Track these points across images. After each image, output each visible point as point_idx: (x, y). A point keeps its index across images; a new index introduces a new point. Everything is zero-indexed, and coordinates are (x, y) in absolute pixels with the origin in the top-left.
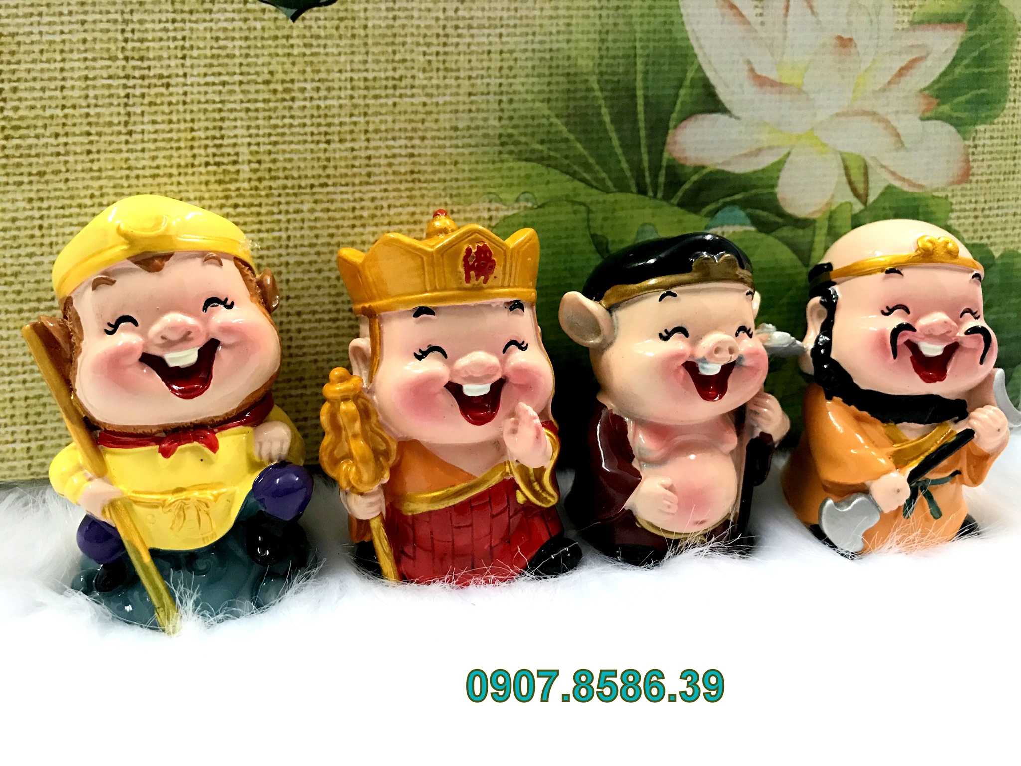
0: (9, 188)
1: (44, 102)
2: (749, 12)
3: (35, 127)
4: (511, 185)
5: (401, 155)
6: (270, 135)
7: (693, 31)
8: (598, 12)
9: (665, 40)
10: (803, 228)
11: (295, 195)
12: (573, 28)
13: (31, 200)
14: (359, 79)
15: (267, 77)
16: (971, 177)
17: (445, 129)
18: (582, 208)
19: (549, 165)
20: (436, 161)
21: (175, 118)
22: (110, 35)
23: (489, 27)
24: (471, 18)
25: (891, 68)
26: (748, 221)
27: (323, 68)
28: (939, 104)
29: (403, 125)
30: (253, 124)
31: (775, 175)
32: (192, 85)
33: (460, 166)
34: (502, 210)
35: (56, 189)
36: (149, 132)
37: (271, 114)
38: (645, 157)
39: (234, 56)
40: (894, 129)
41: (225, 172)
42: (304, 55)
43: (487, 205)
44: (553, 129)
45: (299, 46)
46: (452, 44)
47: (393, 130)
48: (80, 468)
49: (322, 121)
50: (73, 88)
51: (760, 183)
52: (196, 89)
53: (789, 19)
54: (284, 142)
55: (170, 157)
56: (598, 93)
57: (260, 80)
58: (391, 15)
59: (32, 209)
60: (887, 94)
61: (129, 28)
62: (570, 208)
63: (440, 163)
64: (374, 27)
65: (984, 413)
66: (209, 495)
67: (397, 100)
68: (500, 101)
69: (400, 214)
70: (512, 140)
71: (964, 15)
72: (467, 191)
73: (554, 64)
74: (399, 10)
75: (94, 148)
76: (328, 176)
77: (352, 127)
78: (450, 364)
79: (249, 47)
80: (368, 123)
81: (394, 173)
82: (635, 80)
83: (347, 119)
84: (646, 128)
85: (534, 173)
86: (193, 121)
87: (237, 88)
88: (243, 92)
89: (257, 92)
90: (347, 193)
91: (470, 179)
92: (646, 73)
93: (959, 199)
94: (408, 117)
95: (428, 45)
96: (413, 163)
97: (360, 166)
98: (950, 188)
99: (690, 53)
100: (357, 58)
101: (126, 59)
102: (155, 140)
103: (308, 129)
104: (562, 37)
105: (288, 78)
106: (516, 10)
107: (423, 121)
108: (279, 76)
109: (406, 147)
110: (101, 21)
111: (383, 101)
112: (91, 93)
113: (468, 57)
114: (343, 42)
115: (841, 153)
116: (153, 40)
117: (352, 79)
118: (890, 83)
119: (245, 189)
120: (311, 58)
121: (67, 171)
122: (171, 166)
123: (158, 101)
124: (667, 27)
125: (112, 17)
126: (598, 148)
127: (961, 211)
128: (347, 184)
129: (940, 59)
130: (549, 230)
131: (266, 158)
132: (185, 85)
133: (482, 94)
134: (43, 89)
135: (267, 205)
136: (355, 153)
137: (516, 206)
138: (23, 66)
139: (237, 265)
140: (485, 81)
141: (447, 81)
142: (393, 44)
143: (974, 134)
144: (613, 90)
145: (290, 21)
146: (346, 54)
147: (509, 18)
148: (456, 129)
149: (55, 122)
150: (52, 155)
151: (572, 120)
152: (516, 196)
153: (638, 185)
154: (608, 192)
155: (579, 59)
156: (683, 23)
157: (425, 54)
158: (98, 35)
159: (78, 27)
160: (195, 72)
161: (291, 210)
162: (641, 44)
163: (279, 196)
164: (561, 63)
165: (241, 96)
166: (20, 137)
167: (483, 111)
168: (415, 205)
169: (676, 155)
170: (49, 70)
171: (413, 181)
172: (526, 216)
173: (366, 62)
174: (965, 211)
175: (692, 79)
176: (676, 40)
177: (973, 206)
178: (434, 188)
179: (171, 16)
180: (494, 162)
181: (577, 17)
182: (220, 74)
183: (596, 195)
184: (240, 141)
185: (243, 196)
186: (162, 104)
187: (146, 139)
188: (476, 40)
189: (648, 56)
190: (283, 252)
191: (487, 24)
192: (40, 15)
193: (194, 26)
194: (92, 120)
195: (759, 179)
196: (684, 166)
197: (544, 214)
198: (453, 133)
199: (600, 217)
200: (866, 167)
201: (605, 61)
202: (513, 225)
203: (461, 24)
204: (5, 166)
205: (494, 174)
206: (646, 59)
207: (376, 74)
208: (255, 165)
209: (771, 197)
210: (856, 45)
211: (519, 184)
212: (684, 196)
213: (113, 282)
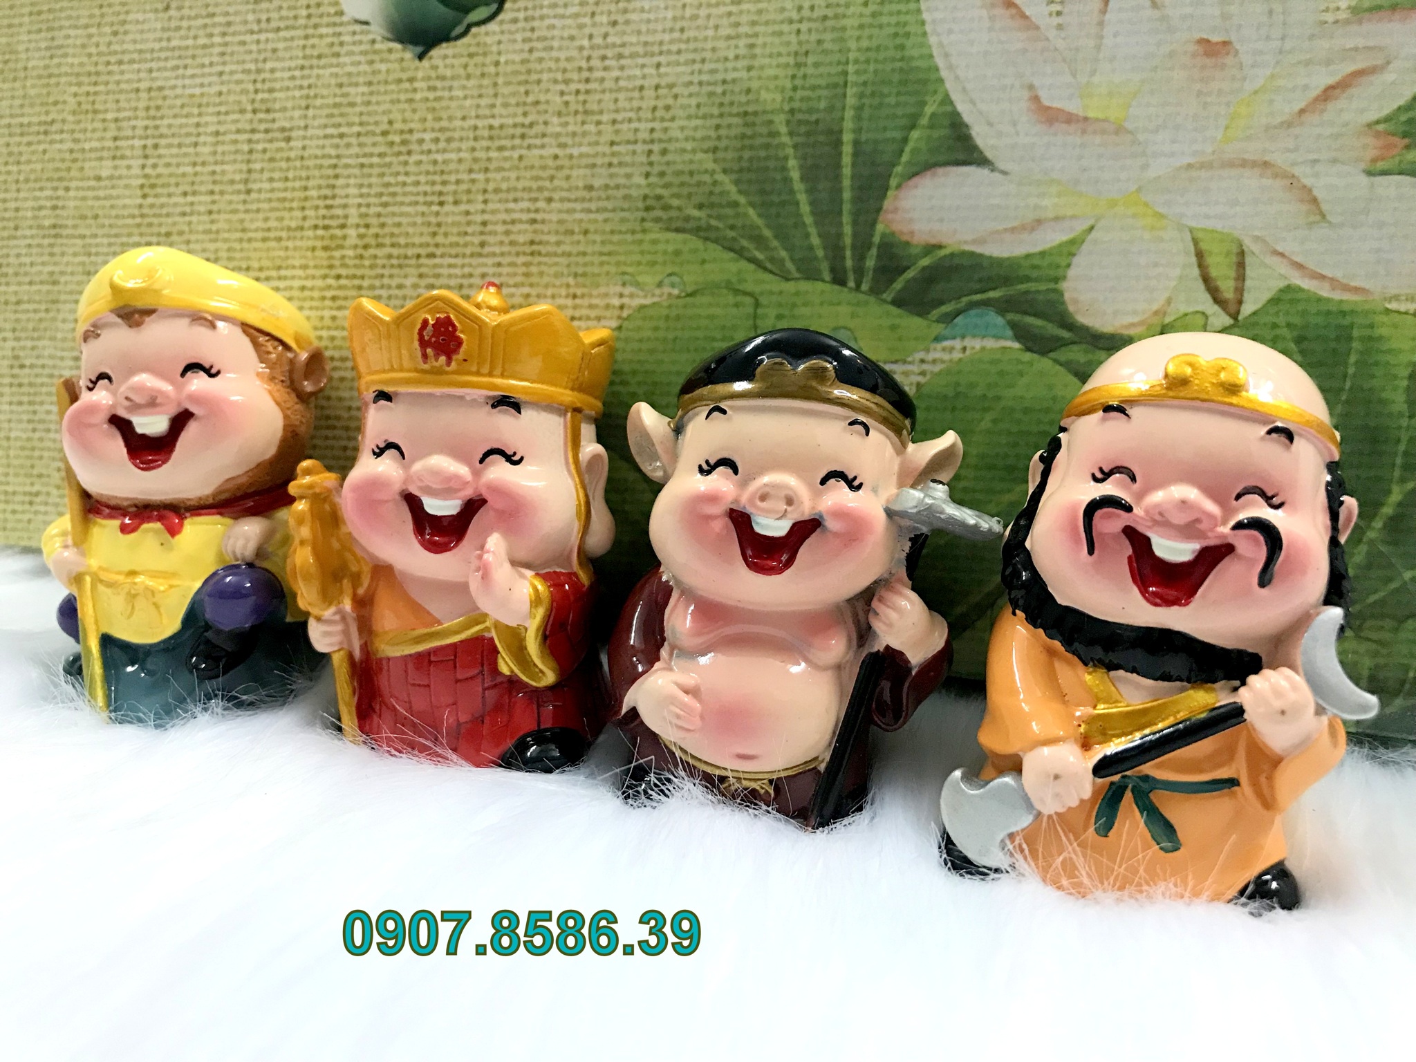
1: (179, 159)
2: (1037, 10)
3: (169, 185)
4: (653, 264)
5: (521, 221)
6: (381, 195)
7: (941, 45)
8: (795, 26)
9: (893, 60)
10: (1108, 349)
12: (758, 51)
14: (484, 127)
15: (385, 127)
17: (577, 188)
18: (748, 300)
19: (706, 239)
20: (562, 228)
21: (291, 175)
22: (243, 86)
23: (645, 55)
24: (623, 45)
25: (1306, 87)
26: (1009, 333)
27: (444, 115)
28: (1408, 147)
29: (527, 184)
30: (366, 181)
31: (1064, 263)
32: (311, 138)
33: (591, 237)
34: (638, 296)
36: (266, 191)
37: (386, 170)
38: (848, 230)
39: (355, 104)
40: (1307, 190)
41: (332, 237)
42: (427, 100)
43: (619, 289)
44: (717, 190)
45: (422, 90)
46: (596, 80)
47: (516, 189)
48: (65, 534)
50: (205, 144)
51: (1034, 274)
52: (314, 143)
53: (1108, 16)
54: (395, 204)
55: (281, 219)
56: (785, 139)
57: (378, 130)
58: (527, 47)
60: (1297, 131)
61: (261, 78)
62: (731, 299)
63: (566, 233)
64: (507, 63)
65: (1267, 679)
66: (160, 585)
67: (524, 152)
68: (650, 152)
70: (662, 202)
72: (596, 270)
73: (727, 99)
74: (538, 39)
75: (215, 208)
76: (437, 245)
77: (470, 186)
78: (406, 468)
80: (487, 180)
81: (511, 243)
82: (842, 119)
83: (465, 177)
84: (852, 188)
85: (685, 248)
86: (308, 178)
87: (353, 140)
88: (360, 145)
89: (374, 144)
90: (455, 266)
91: (601, 254)
92: (860, 108)
94: (534, 173)
95: (567, 82)
96: (535, 232)
99: (933, 76)
100: (483, 102)
101: (254, 111)
102: (270, 200)
103: (421, 188)
104: (740, 64)
105: (406, 127)
106: (682, 30)
107: (552, 178)
108: (398, 126)
109: (529, 211)
110: (237, 72)
111: (506, 154)
112: (220, 149)
113: (614, 95)
114: (470, 83)
115: (1191, 229)
116: (281, 90)
117: (476, 128)
118: (1302, 111)
119: (350, 258)
120: (434, 104)
122: (282, 229)
123: (278, 156)
124: (898, 41)
125: (247, 66)
126: (778, 215)
128: (456, 256)
129: (1413, 70)
130: (698, 328)
131: (374, 221)
132: (304, 138)
133: (628, 142)
134: (179, 146)
135: (370, 277)
136: (469, 218)
137: (657, 292)
138: (166, 122)
139: (244, 332)
140: (634, 125)
141: (586, 127)
142: (527, 82)
144: (808, 134)
145: (417, 62)
146: (472, 97)
147: (672, 42)
148: (590, 188)
149: (185, 180)
150: (179, 214)
152: (658, 279)
153: (833, 270)
154: (787, 280)
155: (763, 92)
156: (925, 34)
157: (562, 93)
158: (232, 86)
159: (216, 78)
160: (316, 123)
162: (856, 67)
164: (736, 98)
165: (355, 150)
166: (155, 196)
167: (627, 165)
168: (531, 285)
169: (896, 227)
170: (187, 125)
171: (532, 254)
172: (670, 307)
173: (493, 106)
175: (933, 115)
176: (912, 58)
178: (556, 264)
179: (300, 62)
180: (633, 232)
181: (765, 35)
182: (340, 125)
183: (772, 283)
184: (351, 201)
185: (347, 266)
186: (281, 160)
187: (262, 198)
188: (627, 72)
189: (865, 83)
191: (640, 50)
192: (185, 67)
193: (321, 72)
194: (218, 178)
195: (1035, 267)
196: (907, 244)
197: (694, 306)
198: (586, 194)
199: (772, 312)
200: (1242, 254)
201: (800, 94)
202: (651, 318)
203: (609, 53)
204: (139, 225)
205: (632, 247)
206: (862, 88)
207: (504, 121)
208: (362, 230)
209: (1052, 296)
210: (1237, 52)
211: (665, 263)
212: (903, 290)
213: (99, 335)
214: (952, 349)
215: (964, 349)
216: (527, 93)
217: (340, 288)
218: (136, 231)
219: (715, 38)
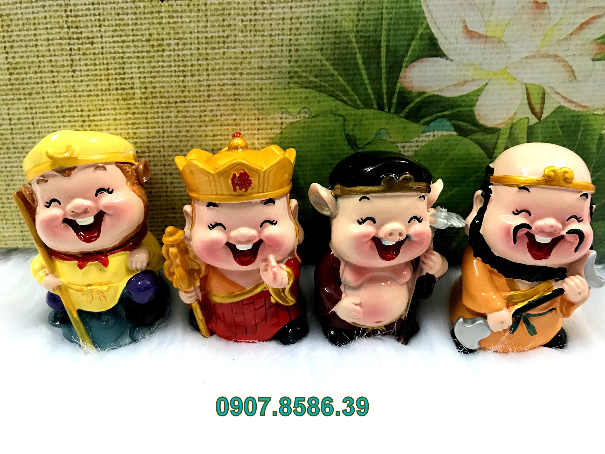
0: (14, 102)
1: (28, 54)
3: (25, 68)
4: (295, 103)
5: (228, 84)
6: (151, 72)
9: (404, 7)
10: (491, 134)
11: (167, 107)
12: (340, 2)
13: (26, 109)
14: (202, 37)
15: (148, 37)
17: (255, 68)
18: (341, 118)
19: (320, 91)
20: (249, 88)
21: (97, 62)
22: (59, 13)
25: (574, 23)
26: (453, 128)
27: (180, 32)
29: (229, 66)
30: (141, 65)
31: (475, 99)
32: (106, 43)
33: (264, 91)
34: (289, 118)
35: (38, 103)
36: (84, 71)
37: (151, 59)
38: (384, 86)
39: (128, 25)
40: (571, 67)
41: (127, 94)
42: (169, 23)
43: (280, 115)
44: (324, 68)
45: (166, 17)
46: (260, 14)
47: (223, 69)
48: (43, 268)
49: (181, 63)
50: (42, 45)
51: (463, 104)
52: (108, 45)
54: (159, 77)
55: (97, 85)
56: (355, 45)
57: (144, 39)
59: (28, 113)
60: (568, 42)
61: (69, 9)
62: (333, 118)
63: (251, 89)
64: (211, 4)
65: (573, 281)
66: (105, 288)
67: (225, 50)
68: (290, 51)
69: (228, 120)
70: (298, 74)
72: (268, 107)
73: (326, 25)
75: (56, 80)
76: (185, 97)
77: (199, 67)
78: (228, 234)
79: (137, 19)
80: (208, 65)
82: (381, 35)
83: (196, 63)
84: (386, 67)
85: (310, 96)
86: (107, 64)
87: (131, 44)
88: (135, 46)
89: (143, 46)
90: (196, 106)
91: (270, 99)
92: (389, 30)
94: (232, 61)
95: (245, 15)
96: (235, 89)
97: (204, 91)
99: (422, 16)
100: (201, 24)
101: (68, 27)
102: (88, 75)
103: (173, 69)
104: (331, 8)
105: (160, 38)
107: (241, 63)
108: (155, 36)
109: (231, 79)
110: (53, 6)
111: (216, 51)
112: (52, 48)
113: (270, 22)
114: (192, 14)
115: (525, 84)
116: (82, 16)
117: (198, 38)
118: (572, 34)
119: (138, 104)
120: (173, 25)
121: (43, 92)
122: (98, 90)
123: (88, 52)
126: (353, 80)
128: (196, 102)
130: (319, 131)
131: (149, 85)
132: (102, 43)
133: (279, 46)
134: (26, 46)
135: (151, 113)
136: (200, 83)
137: (298, 116)
138: (15, 33)
139: (117, 166)
140: (281, 37)
141: (256, 38)
144: (365, 42)
145: (160, 2)
146: (194, 22)
148: (262, 68)
149: (34, 65)
150: (34, 83)
151: (336, 62)
152: (298, 110)
153: (378, 104)
154: (358, 109)
155: (343, 22)
157: (242, 21)
158: (52, 13)
159: (41, 9)
160: (107, 35)
161: (165, 116)
162: (387, 11)
163: (158, 108)
164: (331, 25)
165: (133, 49)
166: (17, 74)
167: (279, 57)
168: (236, 115)
169: (405, 85)
170: (28, 35)
171: (235, 100)
172: (304, 122)
173: (206, 27)
175: (421, 34)
176: (412, 7)
178: (248, 105)
180: (285, 89)
182: (121, 36)
183: (351, 110)
184: (134, 76)
185: (138, 108)
186: (90, 54)
187: (83, 75)
188: (275, 11)
189: (391, 19)
190: (161, 140)
193: (105, 6)
194: (54, 63)
195: (463, 101)
196: (410, 92)
197: (316, 122)
198: (260, 71)
199: (352, 123)
200: (544, 94)
201: (361, 23)
202: (296, 128)
203: (265, 1)
204: (11, 90)
205: (285, 96)
206: (389, 21)
207: (213, 34)
208: (143, 90)
209: (470, 113)
210: (549, 7)
211: (301, 103)
212: (409, 112)
213: (47, 181)
214: (429, 136)
215: (434, 136)
216: (224, 20)
217: (135, 119)
218: (10, 93)
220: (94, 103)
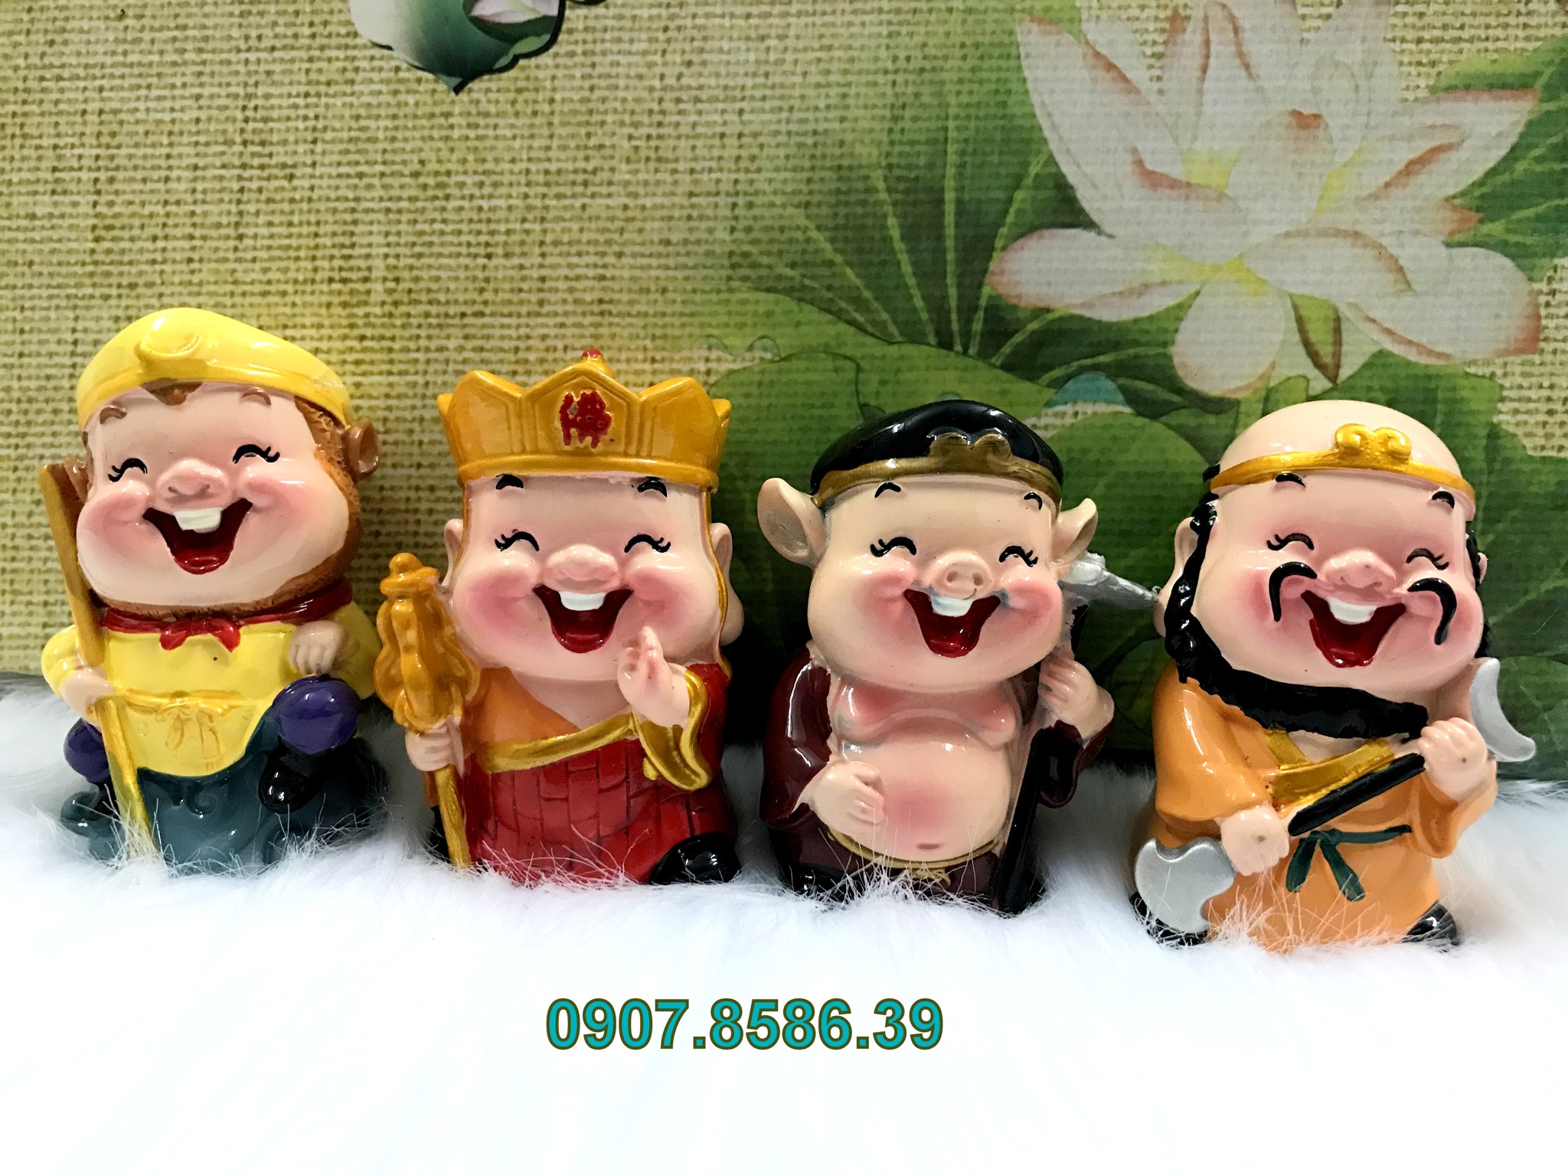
0: (93, 302)
1: (144, 197)
2: (1138, 74)
3: (131, 227)
4: (741, 326)
5: (587, 278)
6: (414, 244)
7: (1043, 104)
8: (891, 77)
9: (995, 117)
10: (1217, 413)
11: (440, 326)
12: (851, 101)
14: (538, 172)
15: (417, 167)
16: (1542, 345)
17: (652, 242)
18: (848, 364)
19: (801, 300)
20: (635, 287)
21: (296, 219)
22: (228, 113)
23: (725, 100)
24: (701, 88)
25: (1391, 162)
26: (1120, 397)
27: (490, 157)
28: (1481, 221)
29: (593, 236)
30: (393, 229)
31: (1172, 328)
32: (321, 177)
33: (670, 296)
34: (726, 361)
36: (263, 237)
37: (418, 216)
38: (953, 292)
39: (377, 140)
40: (1394, 259)
41: (352, 292)
42: (467, 138)
43: (704, 353)
44: (811, 247)
45: (460, 127)
46: (670, 124)
47: (579, 242)
48: (73, 652)
49: (483, 227)
50: (179, 179)
51: (1144, 339)
52: (325, 182)
53: (1207, 85)
54: (431, 255)
55: (286, 270)
56: (883, 196)
57: (407, 171)
58: (587, 84)
60: (1384, 203)
61: (252, 104)
62: (829, 363)
63: (641, 291)
64: (563, 101)
65: (1444, 729)
66: (218, 707)
67: (587, 201)
68: (734, 205)
70: (750, 259)
71: (1537, 74)
72: (677, 332)
73: (818, 152)
74: (600, 76)
75: (196, 256)
76: (485, 303)
77: (523, 237)
78: (543, 560)
79: (396, 128)
80: (545, 231)
81: (576, 302)
82: (944, 176)
83: (518, 226)
84: (956, 250)
85: (778, 309)
86: (318, 223)
87: (376, 181)
88: (385, 187)
89: (402, 187)
90: (509, 326)
91: (682, 314)
92: (962, 166)
93: (1519, 380)
94: (601, 224)
96: (604, 289)
98: (1500, 361)
99: (1036, 135)
100: (536, 143)
101: (245, 143)
102: (270, 248)
103: (464, 238)
104: (831, 114)
105: (443, 169)
106: (767, 75)
107: (622, 231)
108: (432, 166)
109: (596, 266)
110: (219, 96)
111: (567, 202)
112: (200, 186)
113: (691, 142)
114: (519, 122)
115: (1291, 296)
116: (279, 120)
117: (528, 172)
118: (1387, 185)
119: (376, 316)
120: (476, 143)
122: (286, 282)
123: (278, 197)
124: (1000, 98)
125: (233, 90)
126: (878, 276)
127: (1520, 400)
128: (510, 315)
129: (1488, 148)
130: (795, 394)
131: (406, 274)
132: (312, 176)
133: (709, 194)
134: (144, 180)
135: (402, 338)
136: (524, 272)
137: (748, 355)
138: (124, 151)
139: (299, 408)
140: (714, 176)
141: (659, 176)
142: (588, 123)
143: (1550, 273)
144: (907, 191)
145: (453, 95)
146: (523, 137)
147: (754, 87)
148: (667, 242)
149: (154, 221)
150: (147, 262)
151: (841, 234)
152: (748, 342)
153: (938, 333)
154: (891, 343)
155: (858, 146)
156: (1027, 92)
157: (630, 137)
158: (214, 113)
159: (190, 103)
160: (327, 160)
161: (433, 347)
162: (956, 123)
163: (420, 326)
164: (829, 151)
165: (379, 192)
166: (112, 240)
167: (708, 218)
169: (1002, 290)
170: (153, 156)
171: (602, 313)
172: (762, 372)
173: (548, 148)
174: (1529, 400)
175: (1037, 176)
176: (1013, 116)
177: (1545, 393)
178: (631, 325)
179: (303, 89)
180: (719, 292)
181: (858, 84)
182: (357, 163)
183: (873, 347)
184: (374, 251)
185: (373, 326)
186: (282, 201)
187: (259, 246)
188: (705, 118)
189: (966, 141)
190: (418, 402)
191: (721, 95)
192: (149, 87)
193: (331, 101)
194: (198, 220)
195: (1143, 331)
196: (1015, 307)
197: (789, 371)
198: (662, 249)
199: (875, 379)
200: (1338, 320)
201: (897, 149)
202: (742, 384)
203: (684, 96)
204: (92, 274)
205: (718, 308)
206: (963, 146)
207: (561, 165)
208: (391, 285)
209: (1161, 361)
210: (1327, 125)
211: (755, 325)
212: (1013, 354)
213: (123, 415)
214: (1063, 415)
215: (1076, 414)
216: (589, 135)
217: (364, 350)
218: (87, 281)
219: (803, 86)
220: (274, 311)
